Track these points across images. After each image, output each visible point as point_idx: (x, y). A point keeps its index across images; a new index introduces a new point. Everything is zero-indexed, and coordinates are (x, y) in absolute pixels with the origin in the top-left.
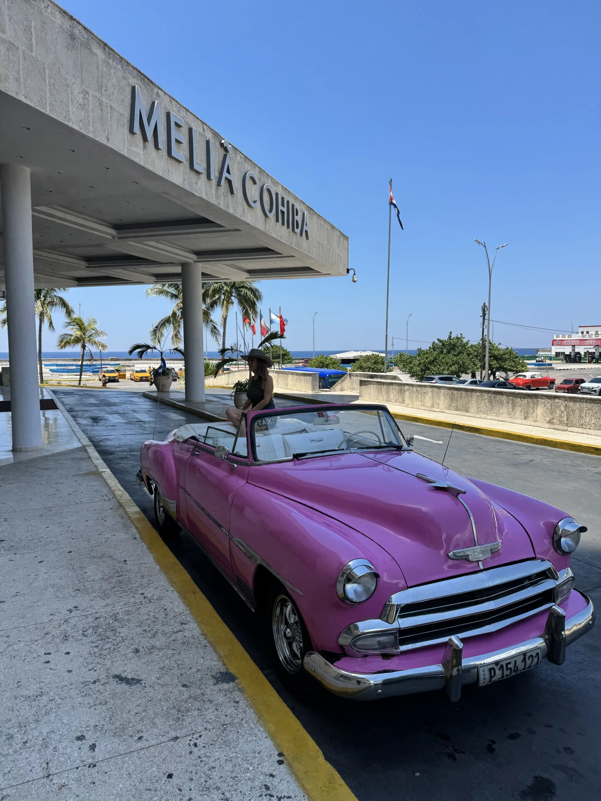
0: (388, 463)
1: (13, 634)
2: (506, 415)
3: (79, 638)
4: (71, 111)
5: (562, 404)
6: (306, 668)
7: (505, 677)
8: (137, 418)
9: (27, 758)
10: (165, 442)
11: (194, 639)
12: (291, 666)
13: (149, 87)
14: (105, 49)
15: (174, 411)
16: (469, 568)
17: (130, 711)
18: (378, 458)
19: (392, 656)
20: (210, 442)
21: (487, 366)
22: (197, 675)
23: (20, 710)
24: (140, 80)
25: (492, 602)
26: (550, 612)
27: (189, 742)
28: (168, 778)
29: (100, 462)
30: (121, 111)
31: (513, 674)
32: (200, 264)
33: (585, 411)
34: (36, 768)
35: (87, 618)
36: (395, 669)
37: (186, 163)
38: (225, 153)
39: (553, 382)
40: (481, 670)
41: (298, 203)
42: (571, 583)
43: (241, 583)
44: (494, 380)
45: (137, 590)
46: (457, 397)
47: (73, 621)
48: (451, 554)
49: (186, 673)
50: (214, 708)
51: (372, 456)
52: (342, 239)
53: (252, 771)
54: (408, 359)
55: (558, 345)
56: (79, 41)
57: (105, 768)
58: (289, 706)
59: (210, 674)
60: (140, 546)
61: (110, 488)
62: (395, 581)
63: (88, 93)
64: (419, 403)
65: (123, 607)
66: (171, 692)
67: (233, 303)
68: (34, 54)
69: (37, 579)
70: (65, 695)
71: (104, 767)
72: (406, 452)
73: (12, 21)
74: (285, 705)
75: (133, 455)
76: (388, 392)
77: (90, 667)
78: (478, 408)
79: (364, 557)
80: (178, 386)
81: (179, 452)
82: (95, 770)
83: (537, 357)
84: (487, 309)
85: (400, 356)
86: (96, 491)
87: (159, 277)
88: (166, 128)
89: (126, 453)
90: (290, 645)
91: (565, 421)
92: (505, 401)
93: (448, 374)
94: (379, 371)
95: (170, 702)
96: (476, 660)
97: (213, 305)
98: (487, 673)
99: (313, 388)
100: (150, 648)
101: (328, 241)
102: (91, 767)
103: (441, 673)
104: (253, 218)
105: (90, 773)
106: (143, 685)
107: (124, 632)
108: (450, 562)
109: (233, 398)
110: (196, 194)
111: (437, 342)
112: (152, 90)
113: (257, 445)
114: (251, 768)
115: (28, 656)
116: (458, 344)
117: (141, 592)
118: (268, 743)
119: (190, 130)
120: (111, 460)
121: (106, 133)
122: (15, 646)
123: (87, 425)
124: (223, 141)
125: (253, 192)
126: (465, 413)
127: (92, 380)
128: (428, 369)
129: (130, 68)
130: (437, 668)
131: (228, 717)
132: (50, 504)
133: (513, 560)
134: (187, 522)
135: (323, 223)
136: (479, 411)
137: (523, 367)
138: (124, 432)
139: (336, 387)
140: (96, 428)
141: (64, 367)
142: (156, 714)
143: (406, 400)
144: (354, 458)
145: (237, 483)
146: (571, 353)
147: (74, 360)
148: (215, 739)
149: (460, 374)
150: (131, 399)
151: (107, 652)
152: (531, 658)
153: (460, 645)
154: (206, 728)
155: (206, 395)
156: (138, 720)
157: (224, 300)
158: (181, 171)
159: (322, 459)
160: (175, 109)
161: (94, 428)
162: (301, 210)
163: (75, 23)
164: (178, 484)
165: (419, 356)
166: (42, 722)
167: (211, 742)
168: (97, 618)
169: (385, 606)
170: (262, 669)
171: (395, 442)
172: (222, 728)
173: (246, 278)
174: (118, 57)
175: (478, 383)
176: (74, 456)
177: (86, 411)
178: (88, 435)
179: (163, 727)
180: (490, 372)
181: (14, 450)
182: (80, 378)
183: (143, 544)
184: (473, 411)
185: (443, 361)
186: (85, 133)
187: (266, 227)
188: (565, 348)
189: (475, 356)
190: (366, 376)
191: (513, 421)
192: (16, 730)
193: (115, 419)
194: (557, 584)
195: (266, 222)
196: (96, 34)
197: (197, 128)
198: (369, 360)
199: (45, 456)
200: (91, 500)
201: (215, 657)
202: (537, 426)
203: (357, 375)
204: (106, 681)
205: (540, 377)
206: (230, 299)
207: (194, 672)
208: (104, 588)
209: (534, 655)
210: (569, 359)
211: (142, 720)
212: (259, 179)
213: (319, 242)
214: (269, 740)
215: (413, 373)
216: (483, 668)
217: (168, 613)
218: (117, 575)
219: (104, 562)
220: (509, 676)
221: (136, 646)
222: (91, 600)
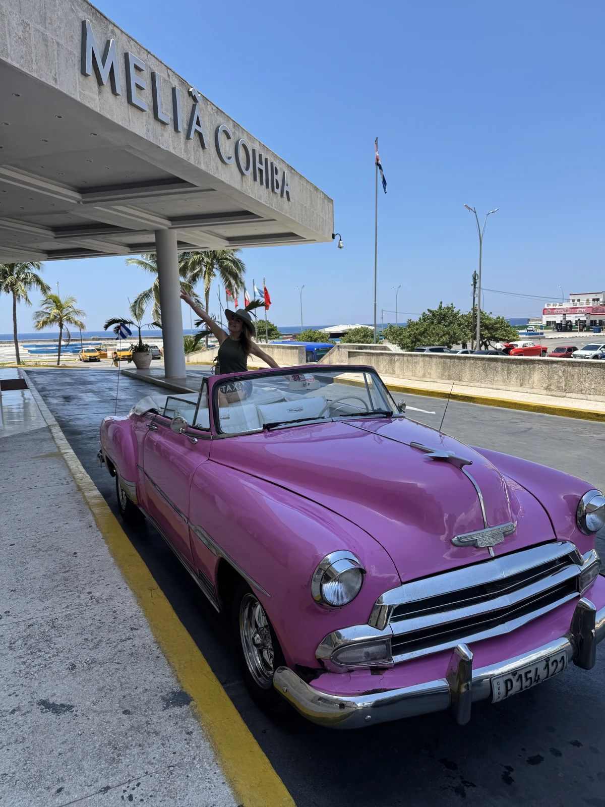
0: (378, 432)
2: (501, 383)
3: (5, 652)
4: (9, 46)
5: (560, 370)
6: (276, 686)
7: (524, 689)
8: (112, 396)
10: (126, 417)
11: (144, 648)
13: (102, 24)
15: (153, 388)
16: (478, 555)
17: (53, 750)
18: (366, 427)
19: (384, 669)
20: (169, 414)
21: (478, 335)
22: (143, 696)
24: (91, 14)
25: (505, 596)
27: (122, 794)
29: (63, 442)
30: (69, 48)
31: (534, 684)
32: (175, 231)
33: (584, 376)
35: (18, 625)
36: (387, 688)
37: (150, 112)
38: (194, 103)
39: (545, 350)
40: (495, 683)
41: (278, 161)
42: (597, 569)
43: (203, 578)
45: (84, 589)
46: (450, 366)
48: (455, 539)
49: (130, 694)
50: (160, 742)
51: (359, 424)
52: (326, 201)
54: (398, 330)
55: (549, 314)
59: (159, 695)
60: (95, 535)
61: (70, 470)
62: (386, 575)
63: (29, 25)
64: (411, 374)
65: (64, 610)
66: (108, 722)
67: (215, 275)
72: (397, 419)
76: (377, 363)
77: (12, 690)
78: (472, 376)
79: (347, 548)
80: (157, 365)
83: (528, 326)
84: (478, 278)
85: (390, 327)
86: (54, 474)
87: (134, 248)
88: (124, 72)
89: (96, 433)
90: (261, 652)
91: (564, 387)
92: (500, 368)
93: (439, 345)
94: (369, 342)
95: (105, 735)
96: (490, 671)
97: (194, 278)
98: (502, 686)
99: (301, 361)
100: (90, 662)
101: (312, 203)
103: (445, 687)
104: (228, 175)
106: (74, 713)
107: (60, 642)
110: (162, 147)
111: (427, 313)
112: (107, 27)
116: (449, 314)
117: (88, 590)
118: (225, 792)
119: (153, 75)
120: (78, 440)
121: (53, 73)
123: (57, 404)
124: (191, 90)
125: (227, 147)
126: (457, 382)
127: (70, 360)
128: (419, 340)
130: (440, 683)
131: (178, 754)
132: (0, 491)
133: (530, 544)
134: (148, 507)
135: (305, 184)
136: (472, 380)
137: (514, 336)
138: (97, 411)
139: (324, 359)
140: (67, 407)
141: (44, 348)
142: (85, 754)
143: (396, 371)
144: (340, 427)
145: (198, 461)
146: (562, 321)
148: (157, 788)
149: (451, 345)
150: (108, 377)
151: (35, 670)
152: (555, 664)
153: (470, 655)
154: (147, 773)
155: (188, 371)
156: (60, 764)
157: (205, 272)
158: (145, 121)
160: (134, 50)
161: (64, 407)
162: (281, 168)
164: (137, 464)
165: (409, 327)
167: (151, 793)
168: (30, 625)
169: (374, 607)
171: (385, 409)
172: (168, 771)
173: (226, 246)
176: (35, 437)
177: (59, 390)
178: (56, 415)
179: (91, 773)
180: (481, 342)
182: (59, 358)
183: (99, 533)
184: (467, 380)
185: (433, 332)
186: (28, 72)
187: (242, 186)
188: (555, 317)
189: (466, 326)
190: (355, 347)
191: (508, 388)
193: (89, 398)
194: (582, 570)
195: (242, 179)
197: (160, 74)
198: (358, 333)
199: (5, 437)
200: (47, 484)
201: (168, 671)
202: (533, 393)
203: (345, 347)
204: (29, 709)
205: (532, 346)
206: (212, 271)
207: (140, 693)
208: (45, 587)
209: (559, 660)
210: (560, 327)
211: (65, 763)
212: (234, 133)
213: (301, 204)
214: (226, 787)
215: (403, 345)
216: (497, 680)
217: (117, 616)
218: (63, 570)
219: (51, 555)
220: (529, 688)
221: (72, 660)
222: (27, 603)
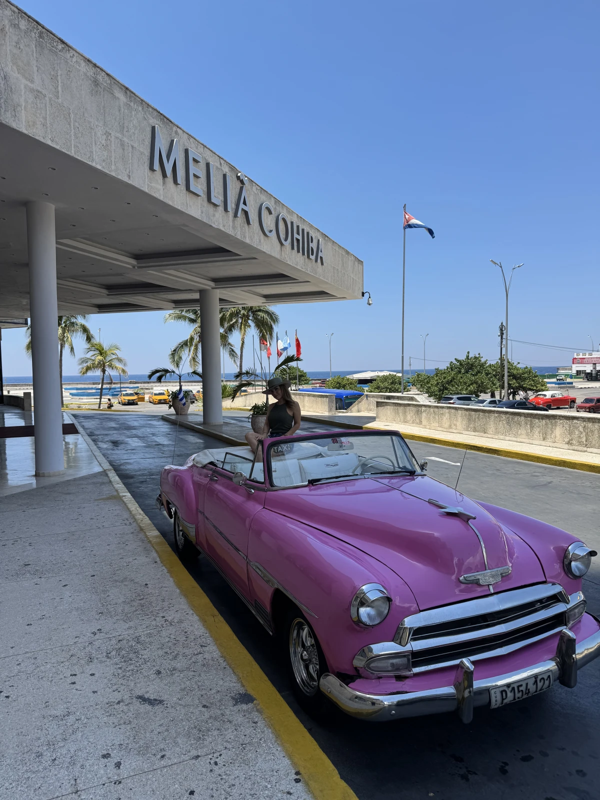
0: (401, 489)
1: (40, 656)
2: (524, 436)
3: (103, 659)
4: (94, 152)
5: (581, 425)
6: (322, 689)
7: (517, 700)
8: (156, 441)
9: (56, 775)
10: (185, 468)
11: (213, 661)
12: (308, 688)
13: (168, 126)
14: (126, 93)
15: (192, 434)
16: (480, 591)
17: (153, 730)
18: (392, 484)
19: (406, 677)
20: (227, 467)
21: (506, 385)
22: (217, 696)
23: (49, 729)
24: (159, 120)
25: (502, 625)
26: (561, 635)
27: (209, 760)
28: (190, 794)
29: (120, 486)
30: (141, 150)
31: (525, 696)
32: (218, 291)
34: (65, 784)
35: (110, 640)
36: (408, 691)
37: (204, 197)
38: (242, 186)
39: (573, 401)
40: (492, 692)
41: (313, 230)
42: (582, 607)
43: (259, 607)
44: (513, 399)
45: (158, 613)
46: (475, 418)
47: (97, 643)
48: (461, 578)
49: (206, 694)
50: (234, 728)
51: (386, 481)
52: (356, 263)
53: (270, 789)
54: (426, 378)
55: (579, 363)
56: (102, 87)
57: (130, 785)
58: (305, 727)
59: (229, 695)
60: (161, 569)
61: (130, 512)
62: (407, 605)
63: (111, 134)
64: (437, 425)
65: (145, 630)
66: (192, 713)
67: (250, 326)
68: (60, 100)
69: (62, 602)
70: (91, 715)
71: (129, 783)
72: (420, 477)
73: (40, 71)
74: (302, 726)
75: (153, 478)
76: (405, 413)
77: (115, 687)
78: (496, 429)
79: (378, 582)
80: (196, 409)
81: (198, 477)
82: (121, 786)
83: (557, 375)
84: (505, 329)
85: (418, 376)
86: (117, 515)
87: (178, 303)
88: (184, 164)
89: (146, 477)
90: (307, 667)
91: (585, 442)
92: (523, 422)
93: (467, 394)
94: (397, 391)
95: (191, 722)
96: (489, 682)
97: (230, 329)
98: (499, 695)
99: (330, 410)
100: (172, 669)
101: (343, 266)
102: (117, 783)
103: (453, 694)
104: (269, 247)
105: (116, 789)
106: (165, 705)
107: (146, 654)
108: (463, 586)
109: (250, 420)
110: (214, 226)
111: (455, 362)
112: (172, 129)
113: (273, 470)
114: (269, 786)
115: (55, 677)
116: (476, 364)
117: (162, 615)
118: (286, 762)
119: (208, 165)
120: (131, 484)
121: (128, 171)
122: (42, 668)
123: (107, 449)
124: (239, 174)
125: (269, 222)
126: (482, 434)
128: (446, 389)
129: (151, 109)
130: (449, 690)
131: (248, 736)
132: (73, 529)
133: (523, 584)
134: (206, 546)
135: (337, 249)
136: (497, 432)
137: (542, 386)
138: (144, 455)
139: (352, 408)
140: (117, 452)
141: (84, 391)
142: (178, 734)
143: (423, 422)
144: (368, 483)
145: (255, 508)
146: (592, 371)
147: (94, 384)
148: (235, 758)
149: (479, 393)
150: (150, 422)
151: (130, 673)
152: (542, 681)
153: (472, 667)
154: (226, 748)
155: (224, 417)
156: (160, 739)
157: (241, 323)
158: (199, 205)
159: (337, 485)
160: (193, 145)
161: (114, 452)
162: (316, 237)
163: (99, 70)
164: (197, 509)
165: (437, 376)
166: (69, 741)
167: (231, 761)
168: (120, 640)
169: (398, 628)
170: (280, 691)
171: (409, 467)
172: (241, 747)
173: (263, 303)
174: (139, 100)
175: (498, 403)
176: (95, 480)
177: (106, 435)
178: (109, 459)
179: (184, 746)
180: (509, 392)
181: (37, 475)
182: (100, 401)
183: (164, 568)
184: (492, 433)
185: (461, 381)
186: (108, 172)
187: (281, 255)
188: (585, 366)
189: (494, 375)
190: (383, 397)
191: (531, 441)
192: (45, 748)
193: (134, 443)
194: (568, 608)
195: (281, 249)
196: (118, 79)
197: (214, 163)
198: (386, 380)
199: (67, 481)
200: (112, 524)
201: (234, 679)
202: (556, 447)
203: (373, 396)
204: (130, 702)
205: (560, 396)
206: (248, 322)
207: (214, 693)
208: (126, 611)
209: (546, 678)
210: (590, 377)
211: (164, 739)
212: (275, 209)
213: (334, 267)
214: (286, 759)
215: (430, 393)
216: (495, 690)
217: (188, 636)
218: (139, 598)
219: (126, 585)
220: (521, 699)
221: (158, 668)
222: (114, 623)
